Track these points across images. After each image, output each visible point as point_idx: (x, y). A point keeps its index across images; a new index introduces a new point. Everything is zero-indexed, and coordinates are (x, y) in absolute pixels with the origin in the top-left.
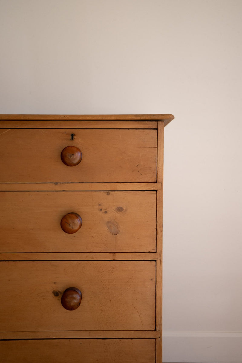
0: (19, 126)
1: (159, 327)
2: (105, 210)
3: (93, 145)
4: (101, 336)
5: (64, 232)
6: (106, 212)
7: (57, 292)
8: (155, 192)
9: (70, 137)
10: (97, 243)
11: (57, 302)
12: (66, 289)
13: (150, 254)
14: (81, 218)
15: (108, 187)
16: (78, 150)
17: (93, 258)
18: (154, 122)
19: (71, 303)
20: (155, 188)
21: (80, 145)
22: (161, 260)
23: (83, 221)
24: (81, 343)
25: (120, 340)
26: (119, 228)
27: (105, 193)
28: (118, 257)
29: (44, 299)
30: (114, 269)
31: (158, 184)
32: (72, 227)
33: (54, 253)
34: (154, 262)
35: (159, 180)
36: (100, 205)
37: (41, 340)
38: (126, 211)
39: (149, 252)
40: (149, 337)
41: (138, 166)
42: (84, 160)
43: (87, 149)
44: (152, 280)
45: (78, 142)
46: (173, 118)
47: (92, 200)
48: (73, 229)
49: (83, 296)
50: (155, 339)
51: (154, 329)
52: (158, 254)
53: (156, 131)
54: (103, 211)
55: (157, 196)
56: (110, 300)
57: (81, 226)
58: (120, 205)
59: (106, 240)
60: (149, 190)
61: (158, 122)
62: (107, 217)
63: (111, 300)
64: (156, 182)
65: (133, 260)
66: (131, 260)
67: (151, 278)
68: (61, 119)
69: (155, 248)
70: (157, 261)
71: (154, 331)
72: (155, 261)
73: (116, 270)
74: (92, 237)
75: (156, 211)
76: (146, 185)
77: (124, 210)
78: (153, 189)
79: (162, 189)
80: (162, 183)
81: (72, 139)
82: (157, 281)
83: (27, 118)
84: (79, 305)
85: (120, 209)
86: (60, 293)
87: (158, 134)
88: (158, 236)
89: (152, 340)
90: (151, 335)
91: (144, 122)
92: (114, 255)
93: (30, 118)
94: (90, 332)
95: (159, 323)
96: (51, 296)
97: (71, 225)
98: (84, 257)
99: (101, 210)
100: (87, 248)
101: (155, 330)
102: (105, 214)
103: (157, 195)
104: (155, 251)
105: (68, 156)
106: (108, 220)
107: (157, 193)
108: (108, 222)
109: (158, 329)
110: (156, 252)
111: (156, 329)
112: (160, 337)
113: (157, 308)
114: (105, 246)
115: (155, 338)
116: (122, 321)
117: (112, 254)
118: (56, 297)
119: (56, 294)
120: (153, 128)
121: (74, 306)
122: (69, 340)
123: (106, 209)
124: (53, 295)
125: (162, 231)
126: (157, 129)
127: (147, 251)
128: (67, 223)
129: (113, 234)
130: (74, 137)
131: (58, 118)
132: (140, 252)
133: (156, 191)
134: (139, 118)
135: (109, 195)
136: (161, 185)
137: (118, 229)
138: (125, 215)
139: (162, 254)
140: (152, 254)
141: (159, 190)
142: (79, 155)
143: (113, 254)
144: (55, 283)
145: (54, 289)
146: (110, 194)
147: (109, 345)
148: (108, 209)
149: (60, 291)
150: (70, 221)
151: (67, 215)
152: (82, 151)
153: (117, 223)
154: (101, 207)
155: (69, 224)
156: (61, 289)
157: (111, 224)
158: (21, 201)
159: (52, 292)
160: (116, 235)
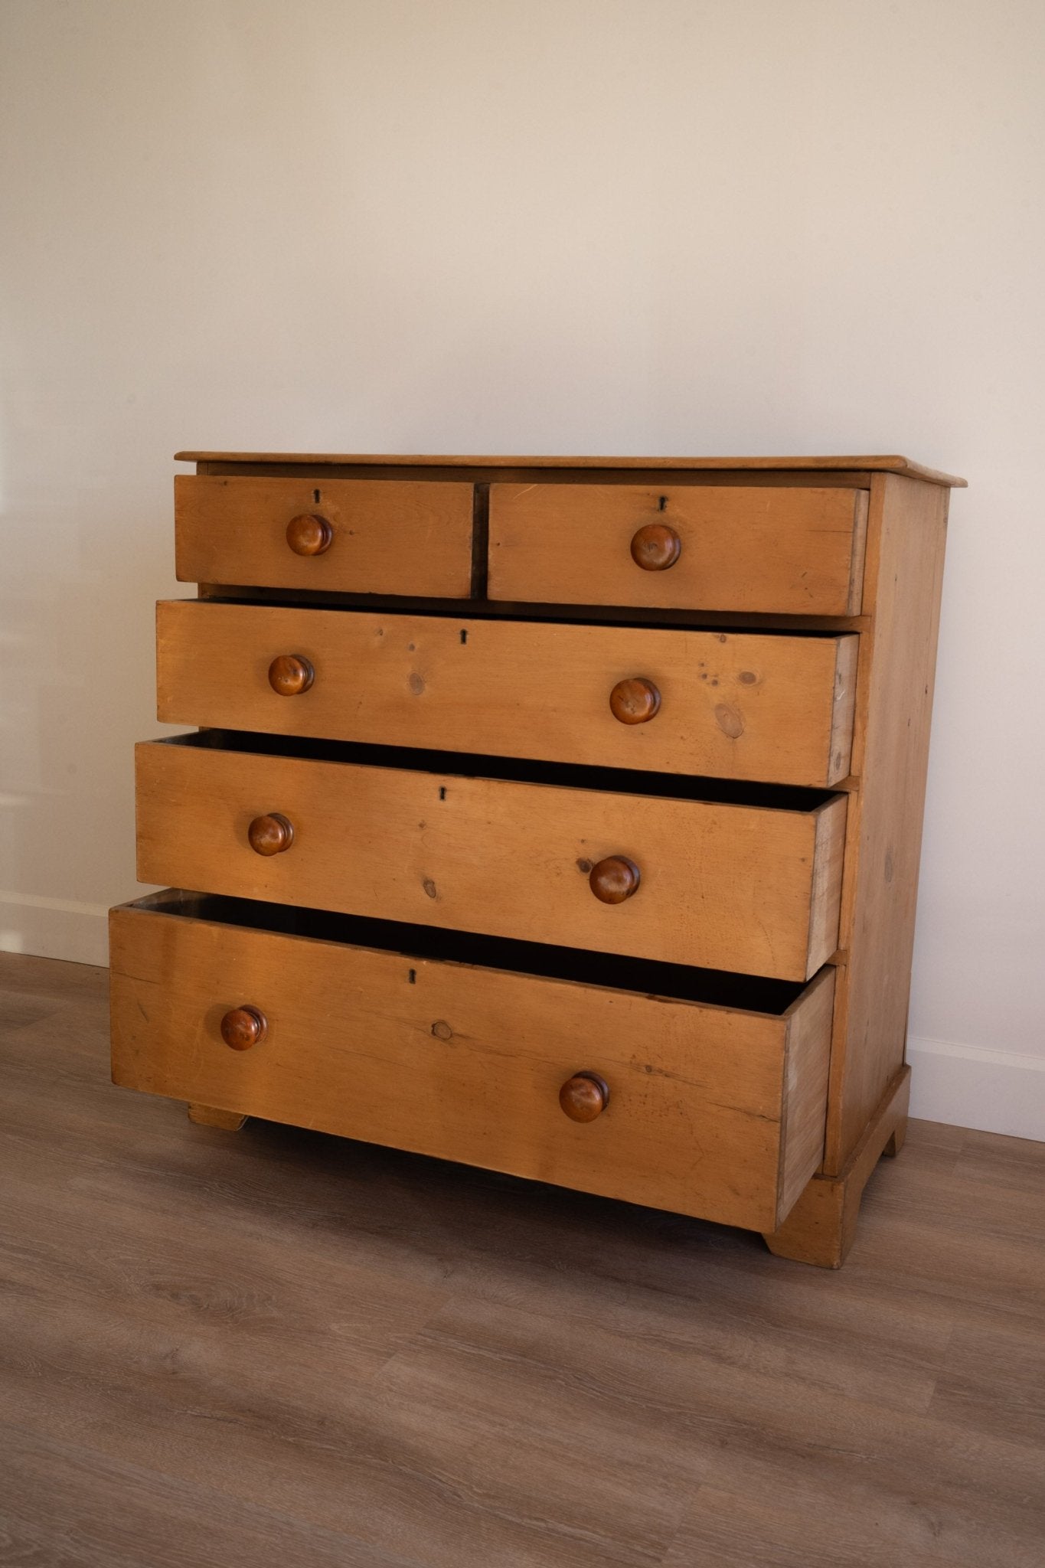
2: (713, 678)
3: (705, 523)
6: (715, 683)
7: (585, 862)
9: (658, 505)
10: (692, 754)
11: (582, 881)
14: (657, 691)
19: (611, 889)
23: (662, 700)
26: (743, 723)
27: (715, 636)
32: (632, 709)
36: (703, 665)
38: (760, 683)
41: (805, 576)
42: (684, 560)
43: (692, 532)
45: (675, 515)
47: (687, 653)
48: (634, 713)
49: (641, 880)
54: (710, 679)
58: (747, 668)
59: (712, 749)
62: (716, 695)
73: (720, 827)
74: (682, 738)
77: (757, 681)
84: (631, 896)
85: (747, 678)
86: (591, 864)
96: (572, 872)
97: (630, 703)
99: (705, 676)
102: (714, 687)
105: (647, 547)
106: (720, 702)
108: (720, 707)
114: (709, 762)
118: (584, 874)
119: (583, 865)
121: (618, 895)
123: (716, 676)
124: (578, 869)
128: (622, 699)
129: (728, 735)
135: (723, 643)
137: (741, 724)
138: (758, 693)
142: (673, 545)
144: (583, 841)
145: (581, 856)
146: (728, 640)
148: (720, 677)
149: (593, 860)
150: (628, 695)
151: (626, 682)
152: (682, 537)
153: (739, 710)
154: (704, 670)
155: (627, 702)
156: (595, 856)
157: (725, 713)
158: (535, 644)
159: (575, 861)
160: (736, 740)
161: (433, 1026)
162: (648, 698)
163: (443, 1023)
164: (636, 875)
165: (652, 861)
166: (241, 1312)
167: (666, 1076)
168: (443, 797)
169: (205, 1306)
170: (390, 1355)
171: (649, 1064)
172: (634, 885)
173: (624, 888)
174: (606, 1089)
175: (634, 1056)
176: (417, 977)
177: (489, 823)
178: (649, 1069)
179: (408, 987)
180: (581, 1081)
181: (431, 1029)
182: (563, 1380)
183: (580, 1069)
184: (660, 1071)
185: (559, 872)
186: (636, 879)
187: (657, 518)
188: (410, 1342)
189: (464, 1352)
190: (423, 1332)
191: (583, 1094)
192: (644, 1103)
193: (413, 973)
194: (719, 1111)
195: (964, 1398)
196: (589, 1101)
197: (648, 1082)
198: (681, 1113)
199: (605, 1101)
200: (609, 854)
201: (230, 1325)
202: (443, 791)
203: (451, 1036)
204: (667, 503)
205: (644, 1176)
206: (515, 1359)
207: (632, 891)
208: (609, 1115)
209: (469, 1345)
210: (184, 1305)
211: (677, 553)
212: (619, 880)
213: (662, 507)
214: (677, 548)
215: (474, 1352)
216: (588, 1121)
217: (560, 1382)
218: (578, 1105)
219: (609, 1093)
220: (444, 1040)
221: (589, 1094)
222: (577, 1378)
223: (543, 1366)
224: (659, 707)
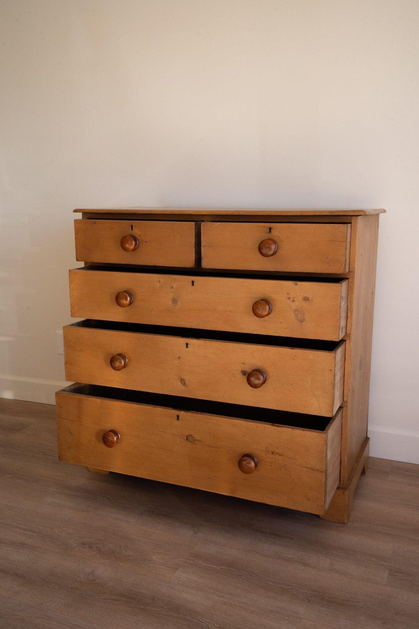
3: (287, 238)
5: (255, 316)
6: (293, 301)
7: (245, 372)
9: (268, 231)
11: (244, 379)
14: (271, 304)
19: (255, 382)
21: (276, 238)
23: (273, 308)
27: (293, 283)
32: (261, 312)
36: (288, 294)
38: (311, 301)
41: (327, 258)
42: (280, 252)
43: (282, 241)
45: (275, 235)
47: (282, 289)
48: (262, 313)
54: (291, 299)
58: (306, 295)
59: (293, 326)
62: (294, 306)
74: (281, 322)
77: (310, 299)
84: (263, 385)
85: (306, 299)
86: (247, 372)
96: (239, 375)
97: (260, 310)
99: (289, 298)
100: (276, 332)
102: (293, 303)
105: (264, 248)
106: (295, 308)
108: (295, 310)
114: (291, 331)
118: (244, 376)
119: (244, 373)
121: (258, 385)
123: (294, 298)
124: (241, 374)
128: (257, 308)
129: (299, 321)
135: (296, 285)
137: (304, 317)
138: (310, 305)
142: (274, 247)
144: (243, 363)
145: (243, 369)
146: (298, 284)
148: (296, 298)
150: (260, 307)
151: (258, 301)
152: (278, 243)
153: (303, 311)
154: (289, 296)
155: (259, 310)
156: (248, 369)
157: (297, 313)
158: (222, 286)
159: (241, 371)
160: (302, 323)
161: (187, 437)
162: (267, 307)
163: (191, 435)
164: (265, 376)
165: (271, 371)
166: (117, 553)
167: (280, 455)
168: (187, 347)
169: (103, 551)
170: (177, 569)
171: (273, 451)
172: (265, 379)
173: (261, 382)
174: (256, 460)
175: (267, 448)
176: (180, 418)
177: (206, 357)
178: (273, 453)
179: (176, 422)
180: (247, 458)
181: (186, 438)
182: (245, 576)
183: (246, 453)
184: (277, 453)
185: (234, 375)
186: (265, 378)
187: (268, 236)
188: (184, 563)
189: (205, 566)
190: (188, 558)
191: (247, 463)
192: (271, 466)
193: (178, 416)
194: (301, 468)
195: (399, 577)
196: (250, 465)
197: (273, 458)
198: (286, 469)
199: (256, 465)
200: (254, 368)
201: (113, 559)
202: (187, 344)
203: (194, 440)
204: (272, 230)
205: (272, 494)
206: (226, 568)
207: (264, 382)
208: (257, 470)
209: (208, 563)
210: (94, 551)
211: (276, 250)
212: (259, 379)
213: (270, 232)
214: (277, 247)
215: (209, 566)
216: (250, 473)
217: (244, 577)
218: (246, 468)
219: (257, 462)
220: (192, 442)
221: (250, 463)
222: (250, 575)
223: (236, 570)
224: (271, 310)
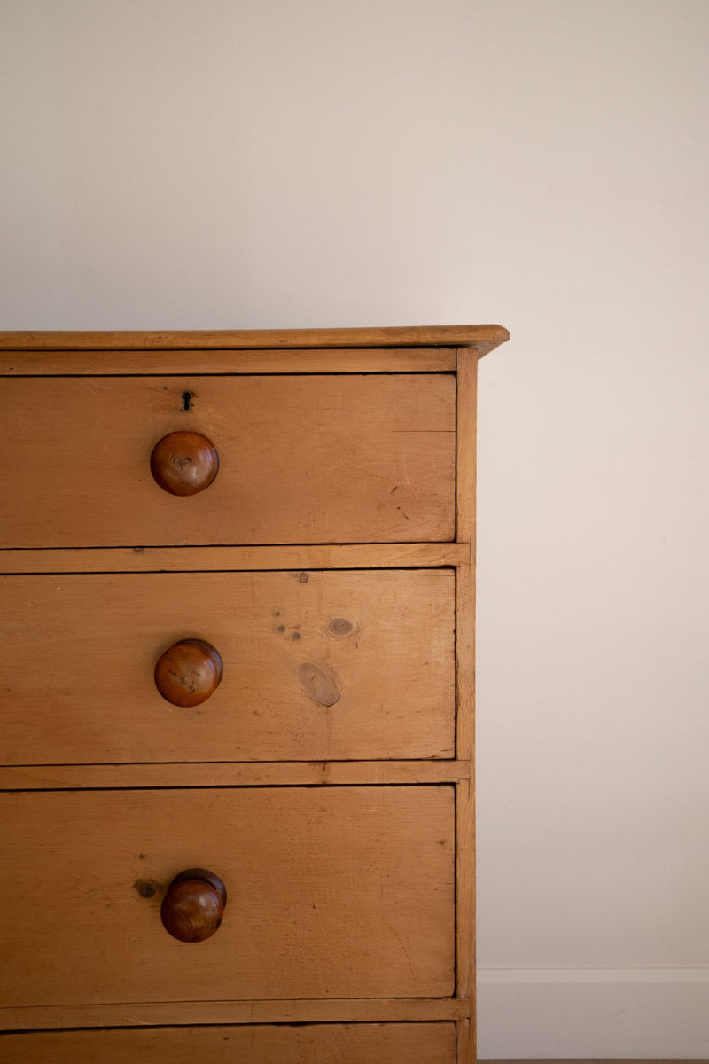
0: (15, 368)
1: (466, 986)
2: (295, 630)
3: (252, 425)
4: (287, 1016)
5: (166, 702)
6: (297, 636)
7: (148, 885)
8: (450, 572)
9: (181, 404)
10: (271, 733)
11: (149, 914)
12: (176, 874)
13: (437, 763)
14: (218, 653)
15: (303, 558)
16: (207, 442)
17: (259, 779)
18: (447, 351)
19: (193, 921)
20: (451, 558)
21: (211, 428)
22: (470, 781)
23: (225, 666)
24: (226, 1039)
25: (347, 1029)
26: (338, 686)
27: (293, 575)
28: (337, 773)
29: (108, 906)
30: (324, 811)
31: (459, 546)
32: (190, 687)
33: (137, 766)
34: (450, 789)
35: (462, 535)
36: (278, 614)
37: (103, 1032)
38: (359, 630)
39: (433, 759)
40: (437, 1018)
41: (396, 492)
42: (225, 475)
43: (233, 438)
44: (442, 843)
45: (204, 416)
46: (507, 339)
47: (254, 599)
48: (192, 693)
49: (228, 897)
50: (454, 1022)
51: (451, 994)
52: (462, 764)
53: (451, 378)
54: (289, 632)
55: (458, 584)
56: (314, 907)
57: (218, 680)
59: (299, 724)
60: (432, 564)
61: (459, 350)
62: (300, 653)
63: (316, 905)
64: (455, 541)
65: (385, 782)
66: (376, 782)
67: (440, 839)
68: (148, 344)
69: (453, 746)
70: (458, 787)
71: (449, 1000)
72: (453, 785)
73: (331, 815)
74: (256, 713)
75: (455, 631)
76: (421, 550)
77: (354, 625)
78: (442, 562)
79: (471, 562)
80: (471, 544)
81: (187, 407)
82: (459, 847)
83: (41, 344)
84: (217, 927)
85: (340, 627)
86: (160, 887)
87: (459, 389)
88: (460, 708)
89: (446, 1025)
90: (444, 1010)
91: (414, 351)
92: (324, 769)
93: (51, 343)
94: (253, 1006)
95: (466, 975)
96: (131, 898)
97: (186, 679)
98: (229, 775)
99: (282, 629)
100: (238, 748)
101: (455, 996)
102: (295, 643)
103: (456, 582)
104: (451, 755)
105: (172, 465)
106: (304, 662)
107: (456, 576)
108: (305, 667)
109: (462, 993)
110: (455, 759)
111: (458, 992)
112: (469, 1018)
113: (459, 930)
114: (296, 740)
115: (453, 1019)
116: (351, 970)
117: (318, 767)
118: (146, 900)
119: (146, 889)
120: (443, 369)
121: (202, 928)
122: (187, 1029)
123: (297, 628)
124: (136, 893)
125: (473, 693)
126: (454, 373)
127: (429, 755)
128: (175, 674)
129: (320, 704)
130: (193, 401)
131: (138, 343)
132: (406, 757)
133: (453, 568)
134: (396, 340)
135: (305, 582)
136: (468, 549)
137: (335, 686)
138: (357, 645)
139: (474, 762)
140: (442, 763)
141: (463, 567)
142: (210, 458)
143: (322, 765)
144: (141, 857)
145: (140, 877)
146: (310, 579)
147: (311, 1043)
148: (302, 628)
149: (159, 881)
150: (183, 668)
151: (172, 647)
152: (218, 446)
153: (332, 669)
154: (282, 621)
155: (180, 679)
156: (161, 874)
157: (313, 675)
159: (132, 884)
160: (329, 708)
162: (207, 665)
164: (221, 890)
213: (188, 405)
224: (221, 676)
